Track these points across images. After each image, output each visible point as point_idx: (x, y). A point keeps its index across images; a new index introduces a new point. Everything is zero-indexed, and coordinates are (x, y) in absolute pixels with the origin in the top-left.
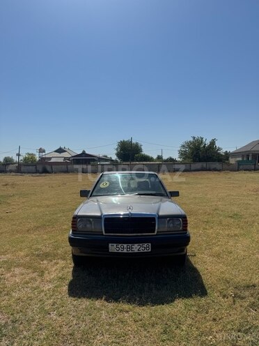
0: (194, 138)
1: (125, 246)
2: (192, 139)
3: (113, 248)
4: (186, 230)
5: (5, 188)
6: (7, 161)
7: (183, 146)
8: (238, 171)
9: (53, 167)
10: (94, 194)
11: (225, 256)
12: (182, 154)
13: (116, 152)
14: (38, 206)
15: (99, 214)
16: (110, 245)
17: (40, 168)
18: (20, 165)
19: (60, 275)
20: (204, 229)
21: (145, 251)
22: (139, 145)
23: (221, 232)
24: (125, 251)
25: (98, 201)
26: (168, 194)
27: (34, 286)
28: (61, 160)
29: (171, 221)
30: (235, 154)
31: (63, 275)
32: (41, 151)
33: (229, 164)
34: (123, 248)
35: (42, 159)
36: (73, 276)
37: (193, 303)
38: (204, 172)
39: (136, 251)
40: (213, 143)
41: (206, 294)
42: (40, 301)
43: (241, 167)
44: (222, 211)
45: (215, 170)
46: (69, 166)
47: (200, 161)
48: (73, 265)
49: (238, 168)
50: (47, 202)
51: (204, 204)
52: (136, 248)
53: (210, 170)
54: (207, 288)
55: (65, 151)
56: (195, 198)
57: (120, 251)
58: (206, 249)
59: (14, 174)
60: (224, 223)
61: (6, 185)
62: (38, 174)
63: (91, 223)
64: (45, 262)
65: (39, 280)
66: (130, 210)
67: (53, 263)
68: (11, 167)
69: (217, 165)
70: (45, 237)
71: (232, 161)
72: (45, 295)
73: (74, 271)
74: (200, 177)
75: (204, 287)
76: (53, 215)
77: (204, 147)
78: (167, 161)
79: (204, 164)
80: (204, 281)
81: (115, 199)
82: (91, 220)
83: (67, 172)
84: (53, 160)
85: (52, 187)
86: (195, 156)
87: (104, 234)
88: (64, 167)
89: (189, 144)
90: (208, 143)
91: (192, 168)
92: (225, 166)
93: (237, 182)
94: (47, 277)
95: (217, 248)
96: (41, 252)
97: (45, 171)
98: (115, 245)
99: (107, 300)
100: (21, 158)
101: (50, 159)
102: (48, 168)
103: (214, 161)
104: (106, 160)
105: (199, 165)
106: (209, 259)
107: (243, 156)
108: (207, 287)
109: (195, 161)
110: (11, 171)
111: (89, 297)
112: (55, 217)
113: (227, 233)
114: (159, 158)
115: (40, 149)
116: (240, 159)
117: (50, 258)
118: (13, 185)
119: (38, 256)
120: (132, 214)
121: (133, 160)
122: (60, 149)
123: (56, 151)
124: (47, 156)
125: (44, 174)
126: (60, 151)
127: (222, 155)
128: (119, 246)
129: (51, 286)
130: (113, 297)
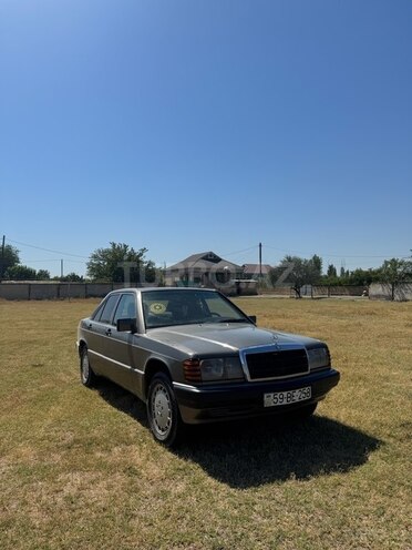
0: (114, 245)
1: (285, 394)
2: (110, 247)
3: (270, 400)
7: (95, 257)
12: (93, 269)
16: (265, 396)
21: (305, 398)
22: (14, 250)
24: (284, 402)
34: (283, 399)
39: (297, 400)
52: (297, 396)
57: (278, 404)
78: (66, 279)
82: (222, 360)
87: (249, 380)
89: (104, 254)
98: (272, 395)
120: (280, 346)
128: (278, 396)
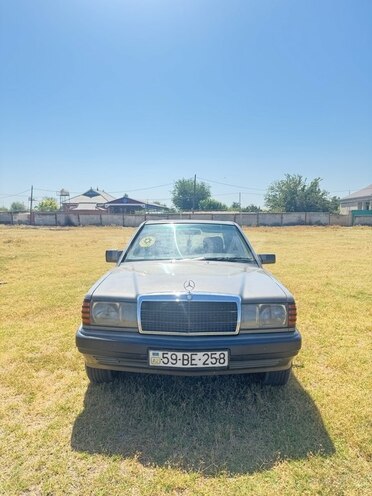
0: (289, 176)
1: (180, 355)
2: (285, 179)
3: (157, 359)
4: (294, 326)
5: (6, 246)
6: (16, 208)
7: (272, 189)
8: (352, 225)
9: (81, 216)
10: (129, 257)
11: (355, 368)
13: (172, 196)
14: (50, 275)
15: (132, 295)
16: (151, 353)
17: (62, 218)
18: (33, 214)
19: (62, 402)
20: (312, 316)
21: (218, 365)
22: (206, 186)
23: (341, 322)
24: (179, 365)
25: (133, 269)
26: (257, 259)
27: (12, 423)
28: (92, 207)
29: (265, 311)
30: (347, 202)
31: (68, 401)
32: (64, 194)
33: (338, 216)
34: (176, 360)
35: (66, 206)
36: (86, 404)
37: (310, 472)
38: (302, 227)
39: (200, 365)
40: (315, 184)
41: (334, 451)
42: (17, 458)
43: (357, 220)
44: (338, 287)
45: (319, 224)
46: (104, 217)
47: (296, 210)
48: (87, 381)
49: (352, 221)
50: (65, 269)
51: (308, 276)
52: (200, 360)
53: (310, 224)
54: (332, 437)
55: (98, 195)
56: (293, 265)
57: (170, 365)
58: (320, 354)
59: (24, 226)
60: (344, 308)
61: (9, 242)
62: (58, 227)
63: (117, 310)
64: (42, 373)
65: (23, 411)
66: (189, 289)
67: (53, 376)
68: (21, 217)
69: (323, 217)
70: (51, 326)
71: (344, 211)
72: (28, 445)
73: (89, 394)
74: (296, 233)
75: (326, 434)
76: (70, 288)
77: (303, 189)
78: (247, 210)
79: (302, 216)
80: (326, 422)
81: (167, 267)
82: (118, 304)
83: (100, 224)
84: (80, 207)
85: (76, 246)
86: (289, 203)
87: (141, 331)
88: (96, 218)
89: (280, 186)
90: (308, 184)
91: (285, 221)
92: (333, 219)
93: (353, 242)
94: (39, 404)
95: (338, 353)
96: (39, 355)
97: (69, 223)
98: (161, 353)
99: (142, 461)
100: (35, 204)
101: (76, 205)
102: (74, 219)
103: (317, 210)
104: (159, 208)
105: (294, 217)
106: (327, 374)
107: (360, 204)
108: (332, 435)
109: (288, 211)
110: (20, 223)
111: (109, 454)
112: (72, 292)
113: (353, 325)
114: (235, 206)
115: (62, 191)
116: (356, 208)
117: (50, 366)
118: (19, 242)
119: (31, 361)
120: (193, 296)
121: (197, 208)
122: (91, 191)
123: (85, 195)
124: (72, 201)
125: (67, 228)
126: (91, 194)
127: (328, 203)
128: (169, 356)
129: (43, 425)
130: (154, 457)
